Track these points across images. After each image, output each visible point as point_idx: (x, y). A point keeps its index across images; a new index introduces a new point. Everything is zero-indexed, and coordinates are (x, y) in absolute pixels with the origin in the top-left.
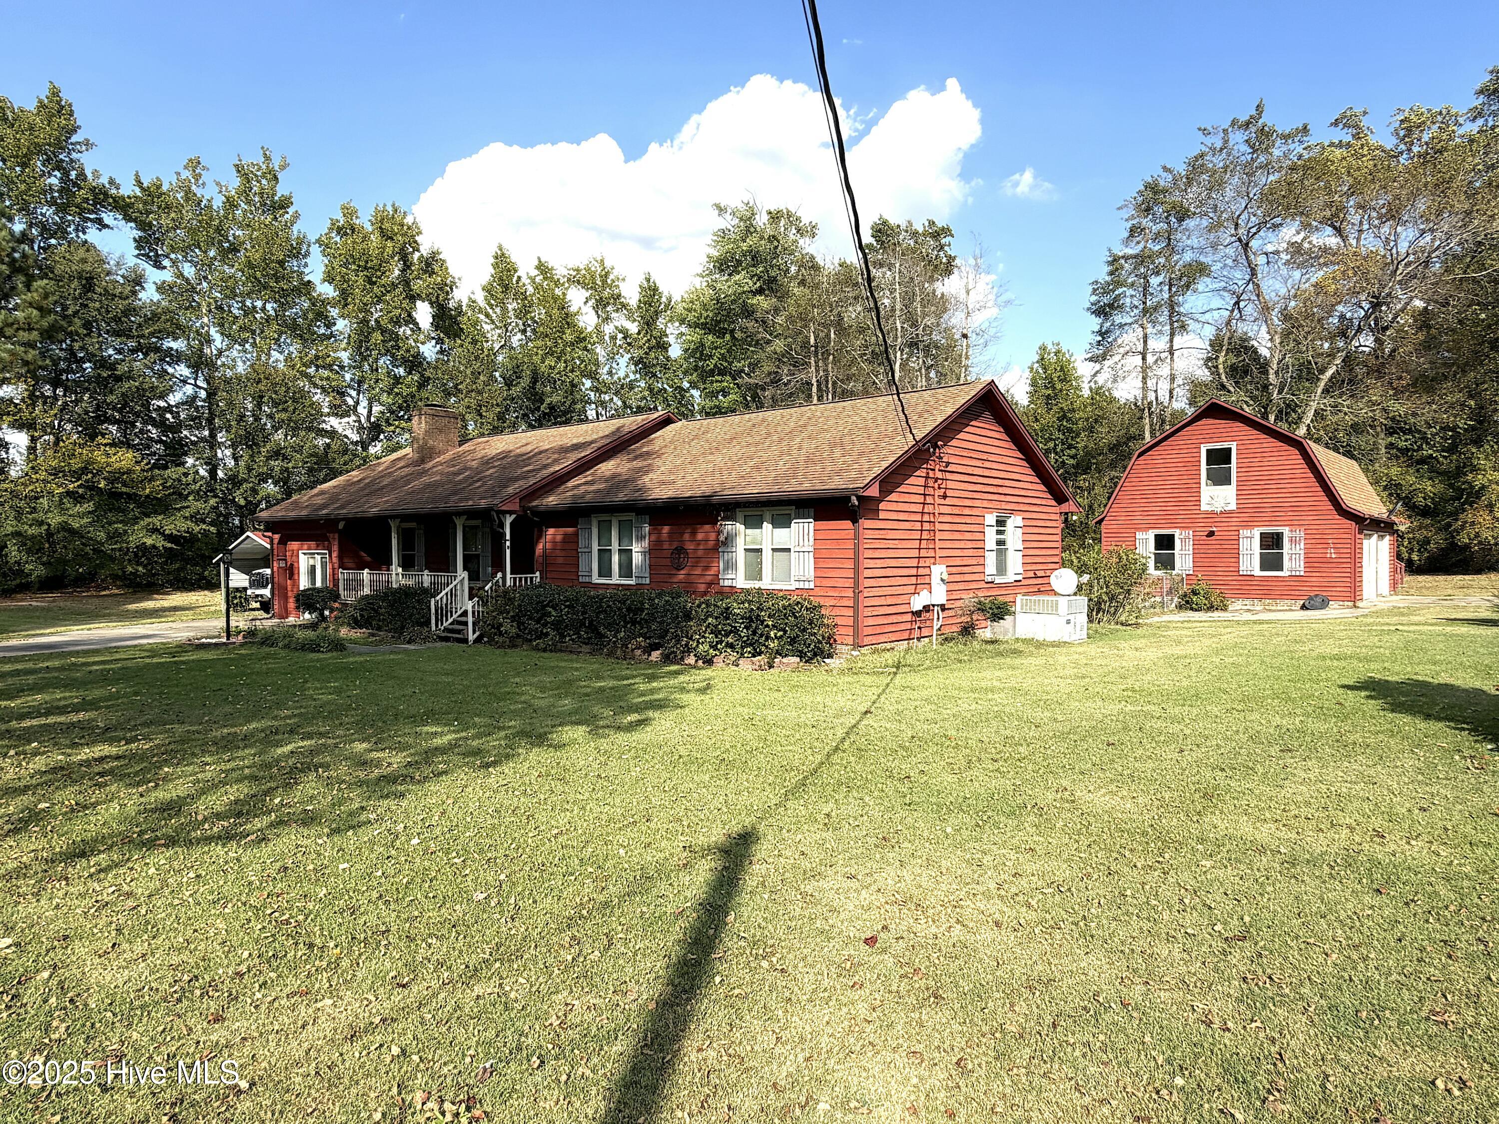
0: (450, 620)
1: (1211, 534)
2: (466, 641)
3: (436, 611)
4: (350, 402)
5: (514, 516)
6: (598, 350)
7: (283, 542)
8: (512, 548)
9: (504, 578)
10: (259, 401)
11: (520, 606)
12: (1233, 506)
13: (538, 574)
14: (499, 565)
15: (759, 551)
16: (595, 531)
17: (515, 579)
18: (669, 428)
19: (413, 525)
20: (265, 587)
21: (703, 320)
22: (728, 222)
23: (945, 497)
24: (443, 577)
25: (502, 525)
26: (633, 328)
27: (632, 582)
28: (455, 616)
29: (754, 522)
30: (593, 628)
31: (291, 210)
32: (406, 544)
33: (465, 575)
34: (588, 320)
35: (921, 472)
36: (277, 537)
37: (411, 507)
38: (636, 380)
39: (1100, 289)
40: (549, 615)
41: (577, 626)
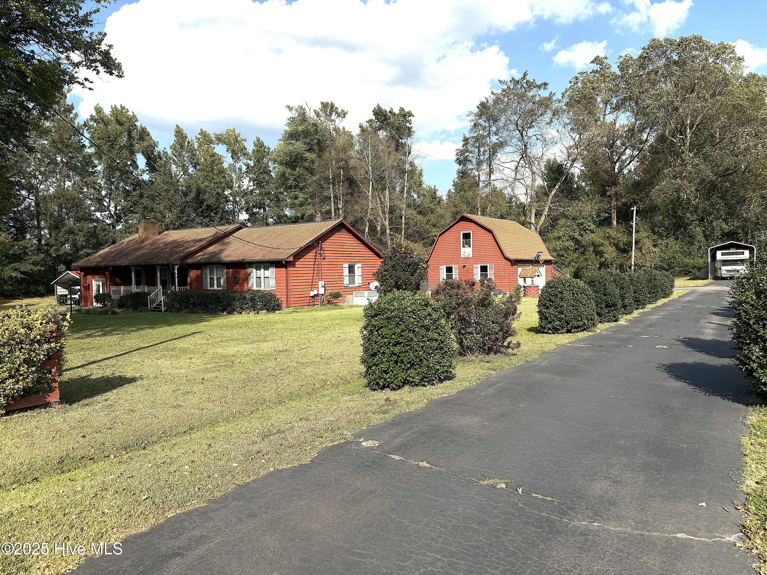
0: (155, 304)
1: (464, 266)
2: (161, 311)
3: (150, 301)
4: (105, 204)
5: (178, 266)
6: (233, 175)
7: (85, 275)
8: (178, 277)
9: (175, 288)
10: (60, 206)
11: (180, 298)
12: (471, 256)
13: (188, 286)
14: (174, 284)
15: (260, 278)
16: (208, 272)
17: (179, 289)
18: (241, 231)
19: (140, 268)
20: (76, 294)
21: (284, 161)
22: (294, 114)
23: (324, 259)
24: (152, 288)
25: (174, 269)
26: (252, 163)
27: (221, 289)
28: (157, 303)
29: (258, 269)
30: (205, 305)
31: (74, 112)
32: (137, 276)
33: (161, 287)
34: (228, 161)
35: (314, 251)
36: (83, 273)
37: (139, 262)
38: (254, 189)
39: (461, 153)
40: (191, 300)
41: (200, 304)
